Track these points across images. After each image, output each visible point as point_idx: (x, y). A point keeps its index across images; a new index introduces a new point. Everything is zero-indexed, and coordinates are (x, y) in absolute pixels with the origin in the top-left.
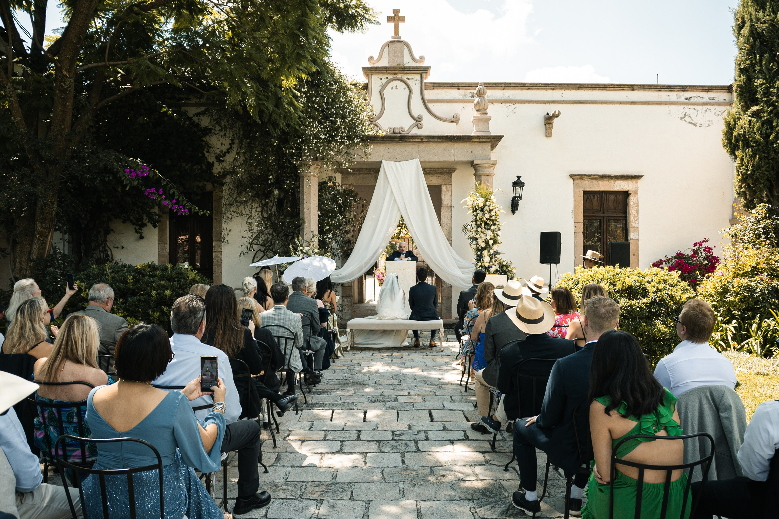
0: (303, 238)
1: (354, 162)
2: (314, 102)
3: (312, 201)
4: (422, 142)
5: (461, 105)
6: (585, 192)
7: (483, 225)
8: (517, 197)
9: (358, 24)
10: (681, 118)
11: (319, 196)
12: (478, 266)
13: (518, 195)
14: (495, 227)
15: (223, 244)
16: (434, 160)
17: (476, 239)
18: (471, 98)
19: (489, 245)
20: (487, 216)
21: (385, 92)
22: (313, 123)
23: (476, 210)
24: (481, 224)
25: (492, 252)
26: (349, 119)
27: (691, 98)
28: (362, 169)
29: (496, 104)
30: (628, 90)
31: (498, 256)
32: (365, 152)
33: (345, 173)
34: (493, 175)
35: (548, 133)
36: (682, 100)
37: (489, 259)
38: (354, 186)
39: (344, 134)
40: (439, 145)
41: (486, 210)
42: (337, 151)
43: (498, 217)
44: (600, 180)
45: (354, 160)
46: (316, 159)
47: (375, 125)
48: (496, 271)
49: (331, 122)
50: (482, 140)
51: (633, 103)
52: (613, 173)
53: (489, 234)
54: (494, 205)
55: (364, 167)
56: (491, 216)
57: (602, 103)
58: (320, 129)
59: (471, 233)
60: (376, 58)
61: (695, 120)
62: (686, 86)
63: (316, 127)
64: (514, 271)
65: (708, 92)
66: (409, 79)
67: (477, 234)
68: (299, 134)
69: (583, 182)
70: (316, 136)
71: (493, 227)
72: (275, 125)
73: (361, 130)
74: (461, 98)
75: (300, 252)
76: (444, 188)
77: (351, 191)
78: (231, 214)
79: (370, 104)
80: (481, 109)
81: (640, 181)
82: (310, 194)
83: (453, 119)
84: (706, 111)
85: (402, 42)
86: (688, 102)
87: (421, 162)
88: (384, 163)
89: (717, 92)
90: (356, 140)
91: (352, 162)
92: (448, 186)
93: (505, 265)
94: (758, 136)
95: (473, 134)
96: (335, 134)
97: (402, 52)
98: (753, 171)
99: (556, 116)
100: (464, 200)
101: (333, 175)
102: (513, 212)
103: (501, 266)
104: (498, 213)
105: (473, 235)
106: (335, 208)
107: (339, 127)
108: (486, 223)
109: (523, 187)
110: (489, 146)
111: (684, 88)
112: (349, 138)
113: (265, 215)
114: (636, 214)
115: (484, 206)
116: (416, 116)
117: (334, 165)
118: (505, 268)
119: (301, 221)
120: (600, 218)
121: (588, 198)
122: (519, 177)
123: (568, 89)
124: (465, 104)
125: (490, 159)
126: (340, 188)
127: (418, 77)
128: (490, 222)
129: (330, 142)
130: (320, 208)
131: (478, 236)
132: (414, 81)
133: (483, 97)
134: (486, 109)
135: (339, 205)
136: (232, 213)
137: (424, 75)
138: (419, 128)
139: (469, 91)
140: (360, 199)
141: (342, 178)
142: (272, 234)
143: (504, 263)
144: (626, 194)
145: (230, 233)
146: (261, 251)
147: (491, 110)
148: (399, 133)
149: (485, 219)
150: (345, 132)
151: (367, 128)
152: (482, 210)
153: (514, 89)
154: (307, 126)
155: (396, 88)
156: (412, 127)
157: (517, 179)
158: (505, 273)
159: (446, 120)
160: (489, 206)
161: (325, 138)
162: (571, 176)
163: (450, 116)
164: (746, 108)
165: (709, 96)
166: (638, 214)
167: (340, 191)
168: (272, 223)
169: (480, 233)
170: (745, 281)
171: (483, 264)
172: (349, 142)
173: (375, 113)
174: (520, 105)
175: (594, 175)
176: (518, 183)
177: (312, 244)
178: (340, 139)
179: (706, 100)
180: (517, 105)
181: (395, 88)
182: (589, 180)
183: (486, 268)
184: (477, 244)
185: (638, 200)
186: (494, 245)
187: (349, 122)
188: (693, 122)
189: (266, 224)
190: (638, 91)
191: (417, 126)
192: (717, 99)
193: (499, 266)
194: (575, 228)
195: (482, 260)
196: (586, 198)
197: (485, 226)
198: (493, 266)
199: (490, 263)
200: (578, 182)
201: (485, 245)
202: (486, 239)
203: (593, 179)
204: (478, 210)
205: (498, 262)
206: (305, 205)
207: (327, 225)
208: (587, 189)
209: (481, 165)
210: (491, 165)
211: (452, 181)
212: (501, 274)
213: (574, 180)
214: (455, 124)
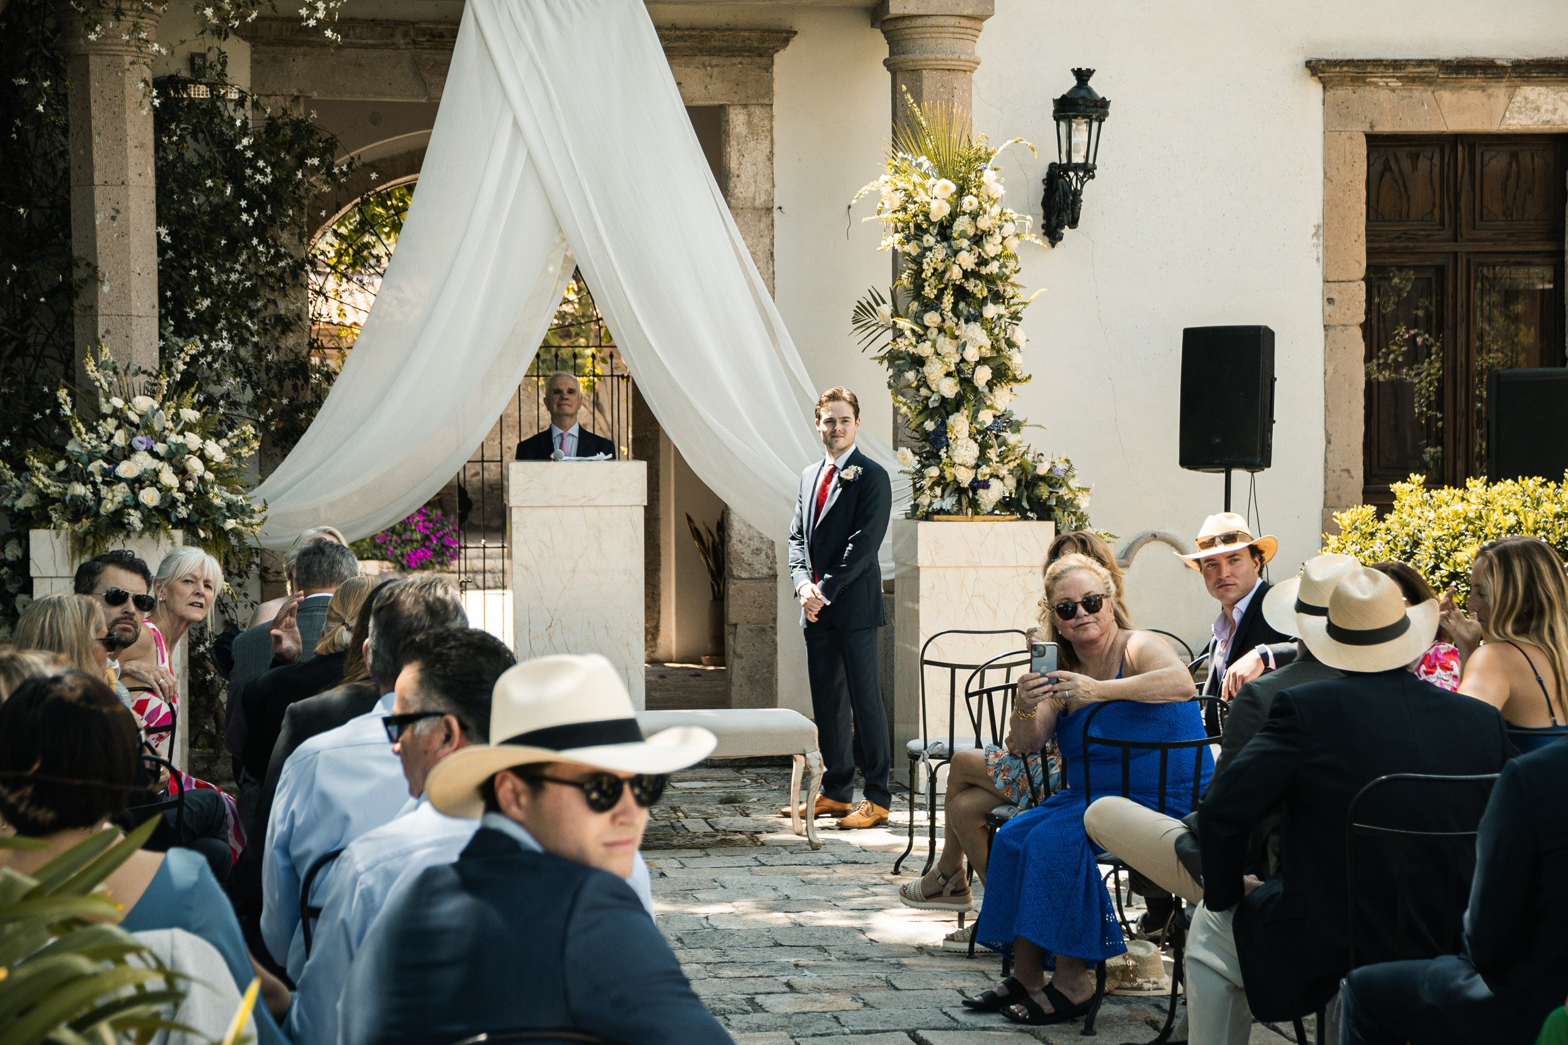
3: (132, 174)
6: (1375, 142)
7: (948, 300)
8: (1076, 168)
12: (927, 483)
13: (1078, 158)
14: (1001, 309)
17: (918, 362)
19: (975, 390)
20: (967, 260)
23: (920, 231)
24: (939, 296)
31: (1011, 438)
33: (268, 38)
34: (969, 68)
37: (975, 450)
38: (310, 104)
41: (963, 235)
43: (1011, 264)
44: (1443, 86)
48: (1008, 505)
52: (1502, 51)
53: (976, 340)
56: (983, 262)
59: (893, 334)
64: (1084, 503)
67: (920, 338)
69: (1366, 93)
71: (991, 311)
75: (113, 422)
76: (737, 120)
77: (304, 129)
82: (122, 140)
92: (758, 111)
93: (1042, 478)
100: (865, 190)
101: (212, 47)
102: (1052, 233)
103: (1028, 481)
104: (1013, 244)
105: (901, 344)
108: (961, 293)
109: (1101, 121)
115: (953, 216)
118: (1044, 491)
119: (79, 273)
120: (1439, 261)
121: (1387, 168)
122: (1082, 76)
126: (249, 112)
128: (977, 288)
130: (166, 211)
131: (925, 349)
141: (256, 63)
143: (1042, 470)
144: (1562, 148)
149: (956, 274)
152: (944, 231)
157: (1074, 82)
158: (1044, 512)
160: (974, 216)
162: (1315, 67)
169: (933, 333)
171: (948, 473)
175: (1421, 63)
176: (1079, 105)
182: (1394, 83)
183: (960, 491)
184: (923, 382)
186: (998, 391)
193: (1019, 482)
194: (1329, 309)
195: (942, 453)
196: (1378, 166)
197: (955, 305)
198: (994, 482)
199: (977, 466)
200: (1342, 93)
201: (957, 389)
202: (963, 360)
203: (1413, 80)
204: (926, 231)
205: (1012, 465)
206: (98, 193)
207: (204, 294)
208: (1386, 127)
209: (919, 22)
210: (965, 22)
211: (777, 86)
212: (1026, 518)
213: (1326, 85)
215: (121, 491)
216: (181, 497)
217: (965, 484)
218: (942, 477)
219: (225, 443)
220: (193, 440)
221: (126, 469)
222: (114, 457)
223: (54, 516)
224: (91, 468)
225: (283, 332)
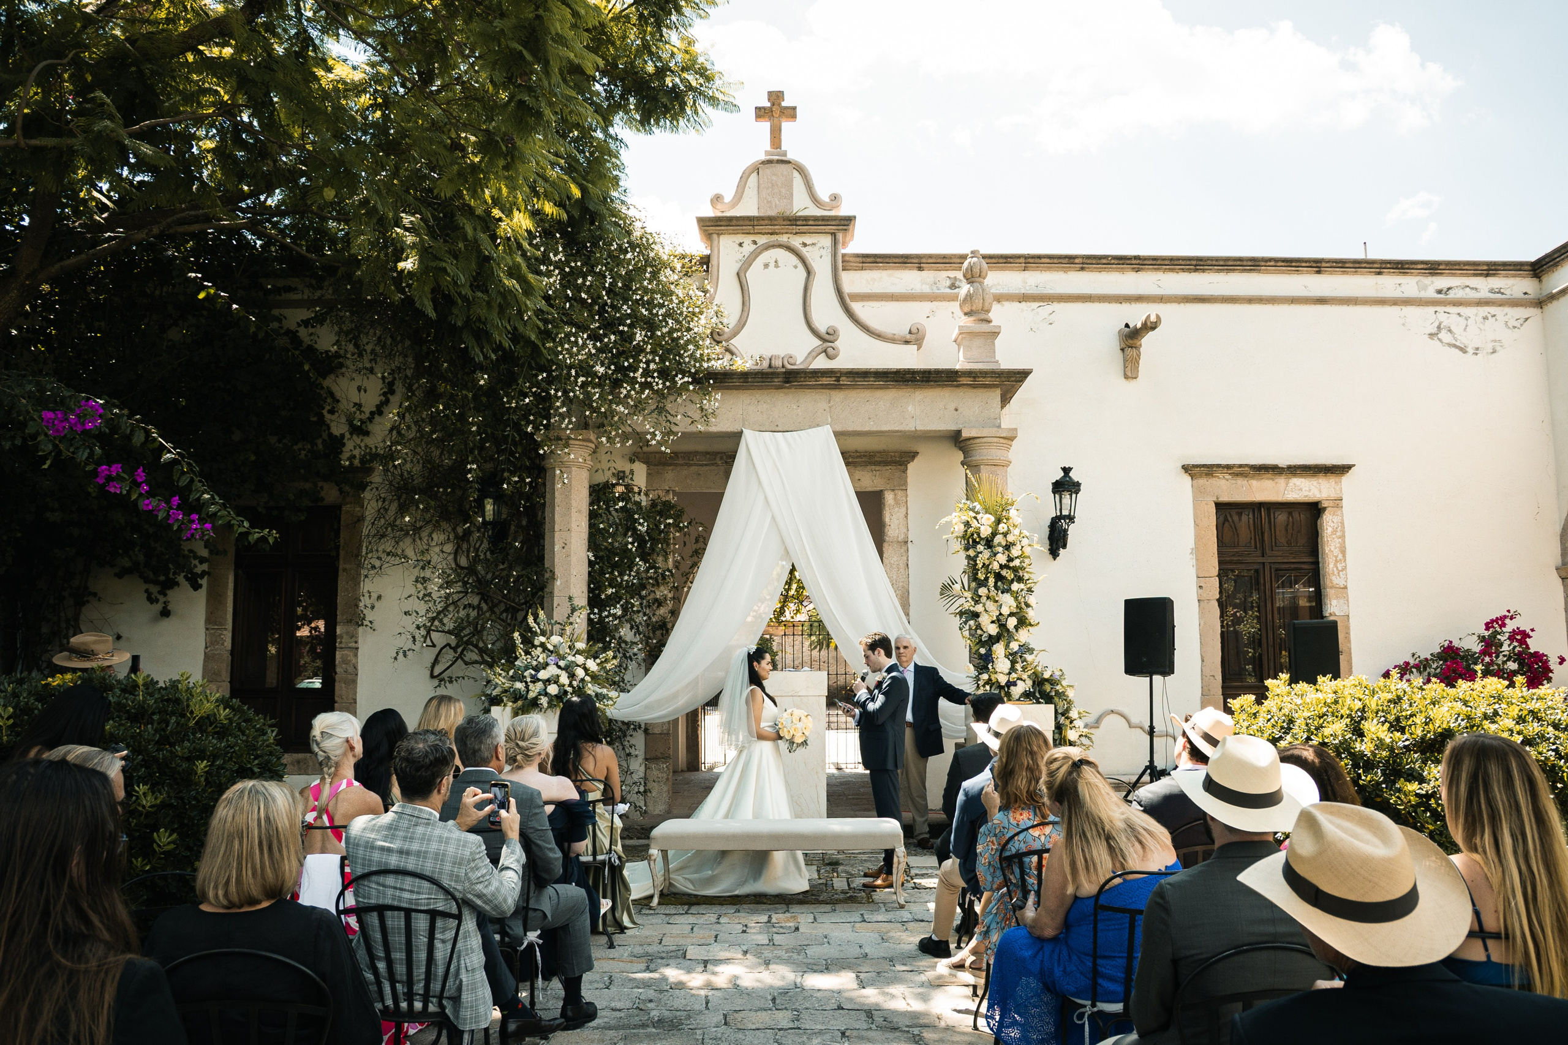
0: (550, 616)
1: (675, 434)
2: (578, 289)
3: (574, 526)
4: (837, 386)
5: (927, 306)
6: (1220, 506)
7: (991, 581)
8: (1064, 517)
9: (688, 111)
10: (1432, 335)
11: (593, 515)
12: (981, 683)
13: (1065, 512)
14: (1022, 586)
15: (361, 629)
16: (867, 429)
17: (976, 615)
18: (949, 291)
19: (1008, 630)
20: (1002, 558)
21: (751, 275)
22: (575, 335)
23: (975, 543)
24: (987, 579)
25: (1014, 646)
26: (665, 330)
27: (1449, 289)
28: (696, 453)
29: (1007, 304)
30: (1308, 272)
31: (1029, 657)
32: (702, 409)
33: (655, 461)
34: (1006, 464)
35: (1130, 368)
36: (1431, 293)
37: (1008, 664)
38: (675, 493)
39: (652, 366)
40: (879, 394)
41: (999, 545)
42: (636, 406)
43: (1027, 561)
44: (1253, 478)
45: (675, 429)
46: (583, 425)
47: (728, 350)
48: (1027, 695)
49: (621, 335)
50: (981, 381)
51: (1321, 301)
52: (1283, 463)
53: (1008, 603)
54: (1016, 532)
55: (701, 447)
56: (1010, 560)
57: (1251, 300)
58: (593, 351)
59: (962, 600)
60: (728, 197)
61: (1462, 340)
62: (1439, 263)
63: (584, 345)
64: (1071, 694)
65: (1487, 275)
66: (805, 245)
67: (977, 602)
68: (543, 362)
69: (1213, 482)
70: (584, 369)
71: (1015, 586)
72: (482, 335)
73: (691, 356)
74: (926, 289)
75: (539, 649)
76: (889, 497)
77: (668, 506)
78: (379, 558)
79: (716, 300)
80: (977, 309)
81: (1346, 479)
82: (569, 509)
83: (908, 337)
84: (1485, 318)
85: (788, 162)
86: (1442, 300)
87: (838, 435)
88: (748, 434)
89: (1507, 276)
90: (680, 380)
92: (900, 493)
93: (1047, 680)
95: (958, 367)
96: (630, 365)
97: (789, 186)
99: (1150, 326)
100: (943, 521)
101: (626, 467)
102: (1054, 553)
103: (1039, 681)
104: (1028, 551)
105: (966, 606)
106: (628, 543)
107: (640, 350)
108: (999, 577)
109: (1077, 493)
110: (996, 395)
111: (1433, 268)
112: (664, 374)
113: (463, 562)
114: (1340, 556)
115: (994, 534)
116: (822, 329)
117: (628, 440)
118: (1048, 687)
119: (547, 575)
120: (1256, 567)
121: (1226, 520)
122: (1066, 471)
123: (1172, 270)
124: (935, 303)
125: (999, 426)
126: (643, 497)
127: (826, 241)
128: (1008, 574)
129: (617, 384)
130: (593, 543)
131: (979, 608)
132: (818, 251)
133: (981, 283)
134: (988, 311)
135: (639, 538)
136: (384, 556)
137: (840, 236)
138: (829, 357)
139: (945, 274)
140: (690, 523)
141: (649, 475)
142: (479, 607)
143: (1047, 675)
144: (1315, 510)
145: (377, 605)
146: (451, 648)
147: (998, 314)
148: (784, 366)
149: (995, 566)
150: (653, 361)
151: (706, 351)
152: (989, 543)
153: (1049, 269)
154: (561, 343)
155: (777, 266)
156: (813, 355)
157: (1062, 474)
158: (1049, 700)
159: (892, 340)
160: (1005, 535)
161: (605, 375)
162: (1186, 468)
163: (902, 331)
165: (1490, 286)
166: (1344, 556)
167: (644, 504)
168: (479, 581)
169: (983, 600)
171: (993, 677)
172: (664, 384)
173: (725, 321)
174: (1062, 305)
175: (1241, 466)
176: (1065, 485)
177: (568, 629)
178: (642, 376)
179: (1484, 294)
180: (1056, 306)
181: (772, 265)
182: (1227, 476)
183: (1001, 687)
184: (979, 627)
185: (1342, 523)
186: (1021, 631)
187: (663, 336)
188: (1458, 344)
189: (465, 583)
190: (1331, 273)
191: (825, 351)
192: (1508, 292)
193: (1034, 682)
194: (1200, 591)
195: (990, 666)
196: (1222, 519)
197: (996, 583)
198: (1019, 682)
199: (1010, 674)
200: (1202, 481)
201: (997, 630)
202: (1001, 614)
203: (1237, 475)
204: (978, 543)
205: (1030, 672)
206: (557, 535)
207: (611, 586)
208: (1225, 498)
209: (978, 441)
210: (1002, 441)
211: (909, 480)
212: (1039, 703)
213: (1192, 477)
214: (915, 347)
215: (540, 686)
216: (570, 689)
217: (1003, 684)
218: (990, 680)
219: (598, 661)
220: (580, 659)
221: (543, 675)
222: (537, 669)
223: (505, 699)
224: (526, 674)
225: (658, 607)
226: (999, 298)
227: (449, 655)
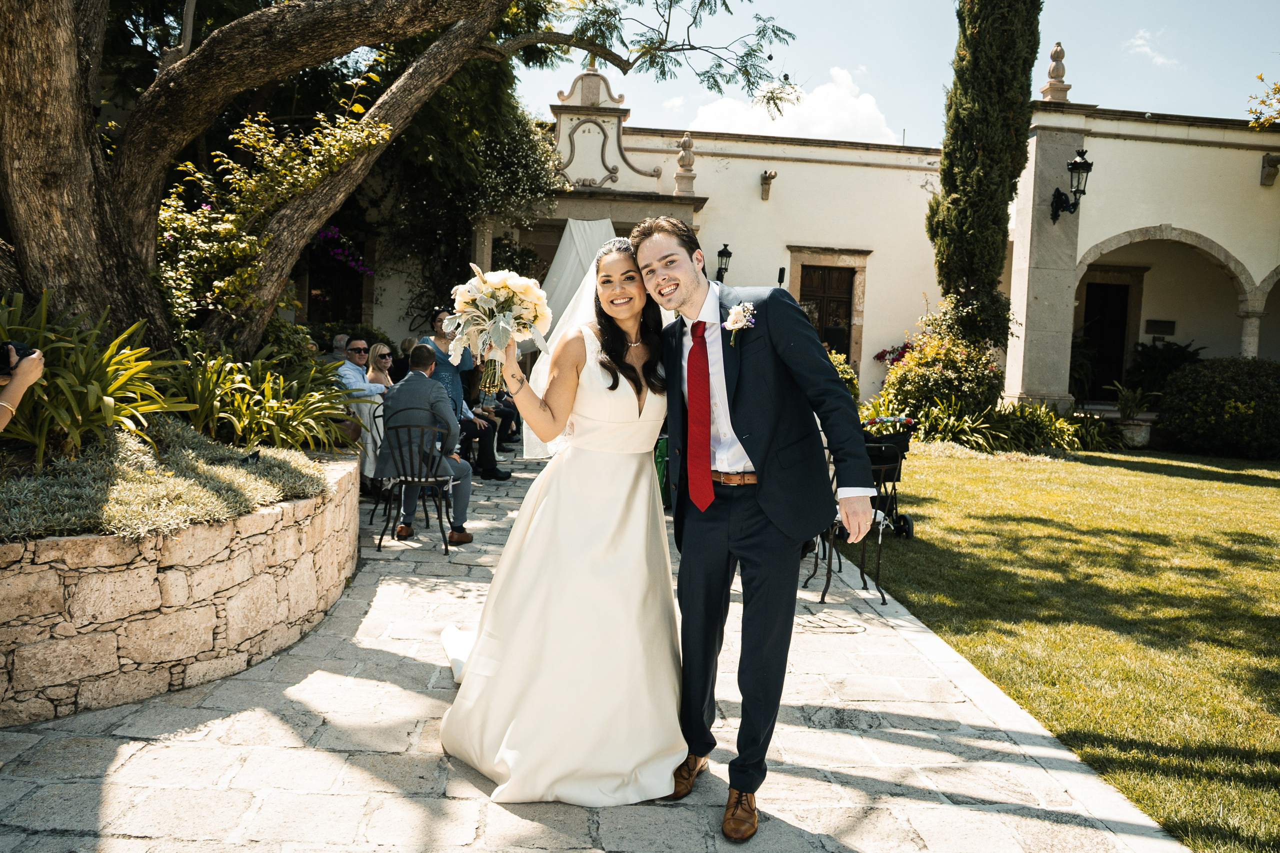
4: (614, 200)
5: (665, 156)
6: (804, 267)
8: (723, 268)
9: (548, 61)
10: (922, 186)
11: (493, 256)
13: (724, 266)
15: (375, 306)
16: (627, 221)
18: (676, 150)
21: (575, 136)
22: (491, 173)
26: (533, 170)
27: (934, 163)
28: (545, 226)
29: (705, 157)
30: (862, 150)
32: (549, 208)
33: (523, 230)
35: (765, 195)
36: (924, 164)
38: (533, 245)
39: (526, 187)
40: (635, 205)
42: (517, 206)
44: (821, 254)
45: (535, 216)
46: (493, 214)
47: (562, 175)
49: (512, 172)
50: (684, 202)
51: (867, 165)
52: (837, 246)
55: (547, 224)
58: (499, 181)
60: (566, 93)
63: (495, 178)
66: (604, 122)
68: (476, 186)
69: (802, 255)
70: (495, 188)
73: (546, 183)
74: (665, 147)
77: (530, 251)
78: (386, 271)
79: (558, 149)
80: (686, 164)
81: (869, 258)
82: (483, 250)
83: (653, 173)
85: (598, 75)
86: (931, 168)
87: (613, 223)
88: (570, 221)
90: (539, 195)
91: (534, 219)
94: (953, 225)
95: (674, 195)
96: (516, 187)
97: (598, 89)
98: (947, 259)
99: (773, 176)
101: (510, 231)
107: (520, 179)
109: (730, 257)
111: (927, 151)
112: (532, 191)
113: (427, 274)
114: (862, 295)
116: (610, 166)
117: (513, 222)
120: (820, 298)
121: (807, 274)
122: (726, 246)
123: (792, 144)
124: (669, 156)
127: (615, 120)
129: (509, 196)
132: (611, 124)
133: (690, 150)
134: (692, 164)
135: (515, 267)
136: (389, 270)
137: (622, 118)
138: (614, 181)
139: (675, 140)
141: (521, 235)
142: (435, 297)
144: (851, 272)
145: (384, 293)
146: (422, 317)
147: (700, 166)
148: (590, 186)
150: (527, 184)
151: (552, 180)
153: (728, 140)
154: (484, 178)
155: (589, 132)
156: (605, 180)
157: (723, 248)
159: (645, 174)
161: (504, 191)
162: (788, 247)
163: (649, 169)
164: (948, 193)
166: (864, 295)
167: (518, 250)
168: (435, 284)
170: (922, 371)
172: (531, 196)
173: (562, 161)
174: (734, 159)
175: (816, 248)
176: (725, 253)
178: (521, 192)
180: (730, 160)
181: (587, 132)
182: (809, 253)
185: (865, 279)
187: (532, 173)
190: (874, 151)
191: (611, 178)
196: (805, 273)
200: (795, 254)
203: (814, 252)
208: (806, 263)
213: (792, 252)
214: (656, 179)
226: (701, 154)
227: (419, 321)
